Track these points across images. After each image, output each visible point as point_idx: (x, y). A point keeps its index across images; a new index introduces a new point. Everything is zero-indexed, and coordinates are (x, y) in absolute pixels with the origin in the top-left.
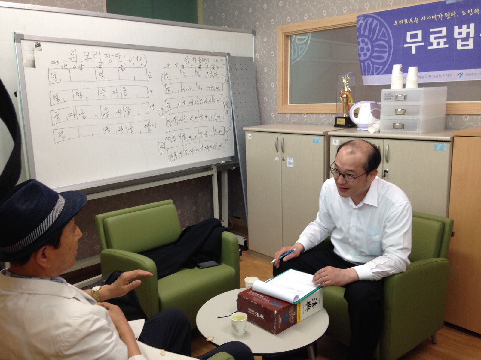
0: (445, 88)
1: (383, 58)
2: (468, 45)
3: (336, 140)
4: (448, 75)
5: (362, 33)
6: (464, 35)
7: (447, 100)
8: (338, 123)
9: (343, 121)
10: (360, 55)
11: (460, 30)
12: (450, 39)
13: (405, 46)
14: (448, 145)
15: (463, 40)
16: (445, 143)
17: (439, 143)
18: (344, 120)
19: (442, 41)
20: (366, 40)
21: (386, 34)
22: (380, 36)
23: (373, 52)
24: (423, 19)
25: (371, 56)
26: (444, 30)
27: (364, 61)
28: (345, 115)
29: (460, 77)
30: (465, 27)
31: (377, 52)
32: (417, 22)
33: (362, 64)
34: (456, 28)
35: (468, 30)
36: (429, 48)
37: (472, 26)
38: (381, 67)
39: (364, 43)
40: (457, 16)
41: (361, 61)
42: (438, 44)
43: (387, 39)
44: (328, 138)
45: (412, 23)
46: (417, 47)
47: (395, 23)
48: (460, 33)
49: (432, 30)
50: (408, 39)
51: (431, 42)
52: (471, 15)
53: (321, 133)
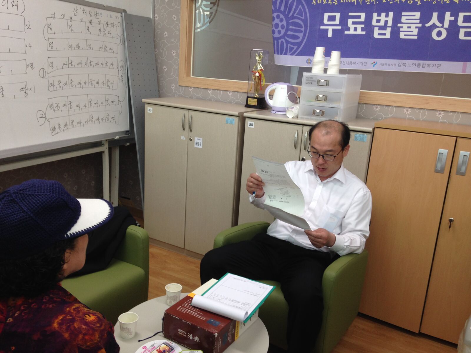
0: (360, 76)
1: (298, 38)
2: (385, 34)
3: (251, 123)
4: (362, 63)
5: (277, 8)
6: (382, 24)
7: (361, 90)
8: (249, 103)
9: (255, 102)
10: (274, 32)
11: (379, 18)
12: (368, 25)
13: (322, 27)
14: (369, 136)
15: (381, 28)
16: (365, 134)
17: (359, 133)
18: (256, 100)
19: (359, 27)
20: (282, 16)
21: (303, 11)
22: (296, 13)
23: (287, 30)
24: (343, 1)
25: (285, 35)
26: (363, 15)
27: (278, 39)
28: (257, 96)
29: (374, 66)
30: (383, 14)
31: (292, 30)
32: (336, 4)
33: (276, 42)
34: (375, 14)
35: (387, 19)
36: (346, 32)
37: (391, 14)
38: (295, 47)
39: (279, 20)
40: (377, 3)
41: (274, 38)
42: (355, 29)
43: (303, 18)
44: (243, 120)
45: (331, 4)
46: (333, 30)
47: (313, 2)
48: (379, 21)
49: (350, 14)
50: (326, 21)
51: (348, 27)
52: (390, 3)
53: (236, 113)
